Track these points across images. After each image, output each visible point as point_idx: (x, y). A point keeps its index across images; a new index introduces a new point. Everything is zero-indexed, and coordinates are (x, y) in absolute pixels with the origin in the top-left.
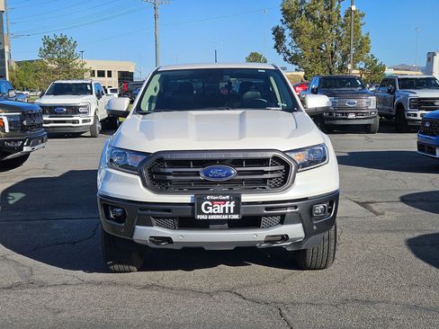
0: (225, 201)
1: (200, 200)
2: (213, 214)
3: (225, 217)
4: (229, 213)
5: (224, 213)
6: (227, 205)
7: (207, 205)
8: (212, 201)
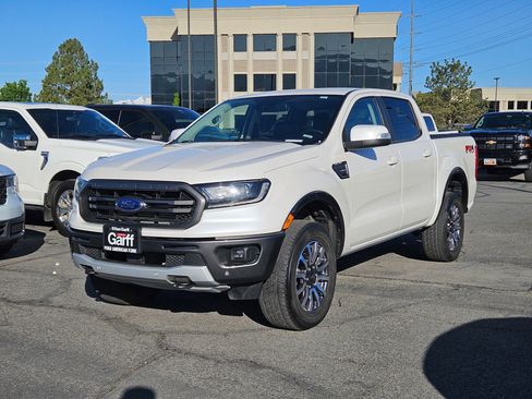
0: (126, 233)
1: (107, 230)
2: (116, 246)
3: (125, 250)
4: (129, 247)
5: (125, 247)
6: (127, 238)
7: (112, 236)
8: (116, 232)
